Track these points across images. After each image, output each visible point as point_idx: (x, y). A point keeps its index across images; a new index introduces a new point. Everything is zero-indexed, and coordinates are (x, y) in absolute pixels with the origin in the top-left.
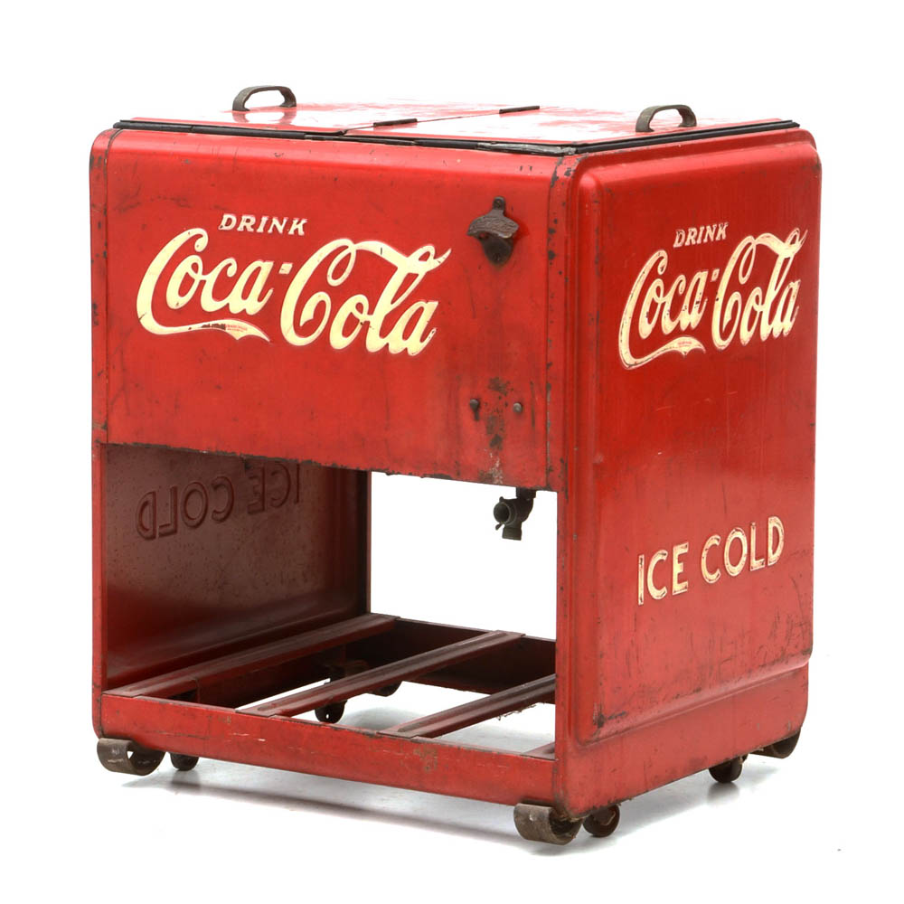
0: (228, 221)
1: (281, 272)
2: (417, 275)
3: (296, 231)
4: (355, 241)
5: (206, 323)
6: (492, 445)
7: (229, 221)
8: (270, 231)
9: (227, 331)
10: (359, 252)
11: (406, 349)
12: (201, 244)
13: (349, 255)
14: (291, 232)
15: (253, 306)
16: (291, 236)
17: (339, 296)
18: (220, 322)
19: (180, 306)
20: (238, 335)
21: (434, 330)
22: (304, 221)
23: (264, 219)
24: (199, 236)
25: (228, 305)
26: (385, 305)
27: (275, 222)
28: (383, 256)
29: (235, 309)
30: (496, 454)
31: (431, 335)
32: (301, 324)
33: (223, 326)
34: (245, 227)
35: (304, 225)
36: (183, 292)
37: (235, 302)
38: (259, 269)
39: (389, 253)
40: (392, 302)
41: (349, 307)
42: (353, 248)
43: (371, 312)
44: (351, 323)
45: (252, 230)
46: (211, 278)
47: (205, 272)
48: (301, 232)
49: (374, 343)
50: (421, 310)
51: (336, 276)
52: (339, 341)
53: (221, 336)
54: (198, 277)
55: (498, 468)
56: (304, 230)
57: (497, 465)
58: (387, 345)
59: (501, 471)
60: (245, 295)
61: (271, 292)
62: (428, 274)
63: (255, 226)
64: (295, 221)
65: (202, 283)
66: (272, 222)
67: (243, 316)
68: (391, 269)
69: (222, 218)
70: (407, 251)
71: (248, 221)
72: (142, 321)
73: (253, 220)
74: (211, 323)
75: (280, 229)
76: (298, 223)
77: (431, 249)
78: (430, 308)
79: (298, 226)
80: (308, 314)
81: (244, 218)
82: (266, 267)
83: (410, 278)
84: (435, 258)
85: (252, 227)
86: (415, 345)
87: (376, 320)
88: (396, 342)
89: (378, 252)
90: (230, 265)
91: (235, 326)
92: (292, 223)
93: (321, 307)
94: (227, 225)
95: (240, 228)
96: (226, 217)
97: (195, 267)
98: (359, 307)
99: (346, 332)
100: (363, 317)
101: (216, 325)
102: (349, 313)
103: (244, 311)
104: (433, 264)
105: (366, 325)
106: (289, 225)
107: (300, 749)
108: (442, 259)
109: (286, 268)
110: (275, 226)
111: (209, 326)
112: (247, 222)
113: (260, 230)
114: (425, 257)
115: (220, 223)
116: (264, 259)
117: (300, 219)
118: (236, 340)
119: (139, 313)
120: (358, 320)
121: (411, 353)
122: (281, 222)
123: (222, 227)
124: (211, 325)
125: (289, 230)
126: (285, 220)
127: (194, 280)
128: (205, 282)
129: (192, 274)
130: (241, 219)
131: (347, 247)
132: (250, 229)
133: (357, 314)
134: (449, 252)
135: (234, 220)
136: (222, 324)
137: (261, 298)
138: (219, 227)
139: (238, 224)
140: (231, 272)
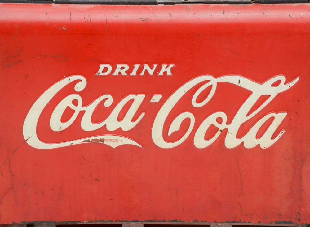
1: (152, 101)
2: (270, 96)
3: (165, 73)
4: (216, 76)
5: (87, 139)
7: (105, 70)
8: (142, 74)
9: (105, 143)
10: (219, 84)
11: (259, 145)
12: (81, 86)
13: (211, 86)
14: (161, 73)
15: (128, 124)
16: (161, 76)
17: (201, 115)
18: (98, 138)
19: (63, 129)
20: (114, 145)
21: (283, 131)
22: (172, 66)
23: (137, 66)
24: (79, 81)
25: (105, 125)
26: (241, 117)
27: (146, 67)
28: (241, 85)
29: (110, 128)
31: (280, 135)
32: (169, 134)
33: (102, 140)
34: (120, 73)
35: (172, 68)
36: (65, 118)
37: (111, 123)
38: (133, 100)
39: (245, 83)
40: (248, 115)
41: (211, 120)
42: (214, 81)
43: (229, 122)
44: (211, 131)
45: (126, 74)
46: (90, 109)
47: (84, 105)
48: (169, 73)
49: (231, 142)
50: (273, 118)
51: (199, 101)
52: (201, 142)
53: (101, 146)
54: (78, 109)
56: (172, 72)
58: (243, 143)
60: (121, 118)
61: (143, 115)
62: (279, 95)
63: (129, 72)
64: (164, 66)
65: (82, 113)
66: (144, 67)
67: (119, 132)
68: (248, 93)
69: (99, 68)
70: (261, 80)
71: (123, 68)
72: (27, 142)
73: (127, 67)
74: (91, 139)
75: (151, 72)
76: (166, 67)
77: (282, 78)
78: (280, 117)
79: (167, 69)
80: (175, 126)
81: (119, 66)
82: (139, 99)
83: (264, 98)
84: (285, 83)
85: (126, 72)
86: (266, 142)
87: (234, 128)
88: (250, 141)
89: (237, 83)
90: (107, 99)
91: (111, 140)
92: (162, 67)
93: (186, 124)
94: (103, 72)
95: (116, 73)
96: (102, 67)
97: (75, 102)
98: (219, 120)
99: (208, 137)
100: (221, 127)
101: (96, 140)
102: (211, 124)
103: (120, 128)
104: (283, 88)
105: (225, 132)
106: (158, 69)
108: (291, 84)
109: (156, 98)
110: (146, 70)
111: (89, 141)
112: (122, 69)
113: (134, 73)
114: (277, 83)
115: (97, 71)
116: (137, 93)
117: (168, 64)
118: (113, 148)
119: (26, 135)
120: (218, 129)
121: (262, 146)
122: (151, 68)
123: (99, 73)
124: (91, 140)
125: (159, 72)
126: (155, 66)
127: (74, 111)
128: (84, 111)
129: (73, 107)
130: (116, 67)
131: (209, 81)
132: (124, 73)
133: (217, 125)
134: (298, 79)
135: (110, 68)
136: (101, 139)
137: (134, 120)
138: (97, 74)
139: (113, 71)
140: (108, 104)
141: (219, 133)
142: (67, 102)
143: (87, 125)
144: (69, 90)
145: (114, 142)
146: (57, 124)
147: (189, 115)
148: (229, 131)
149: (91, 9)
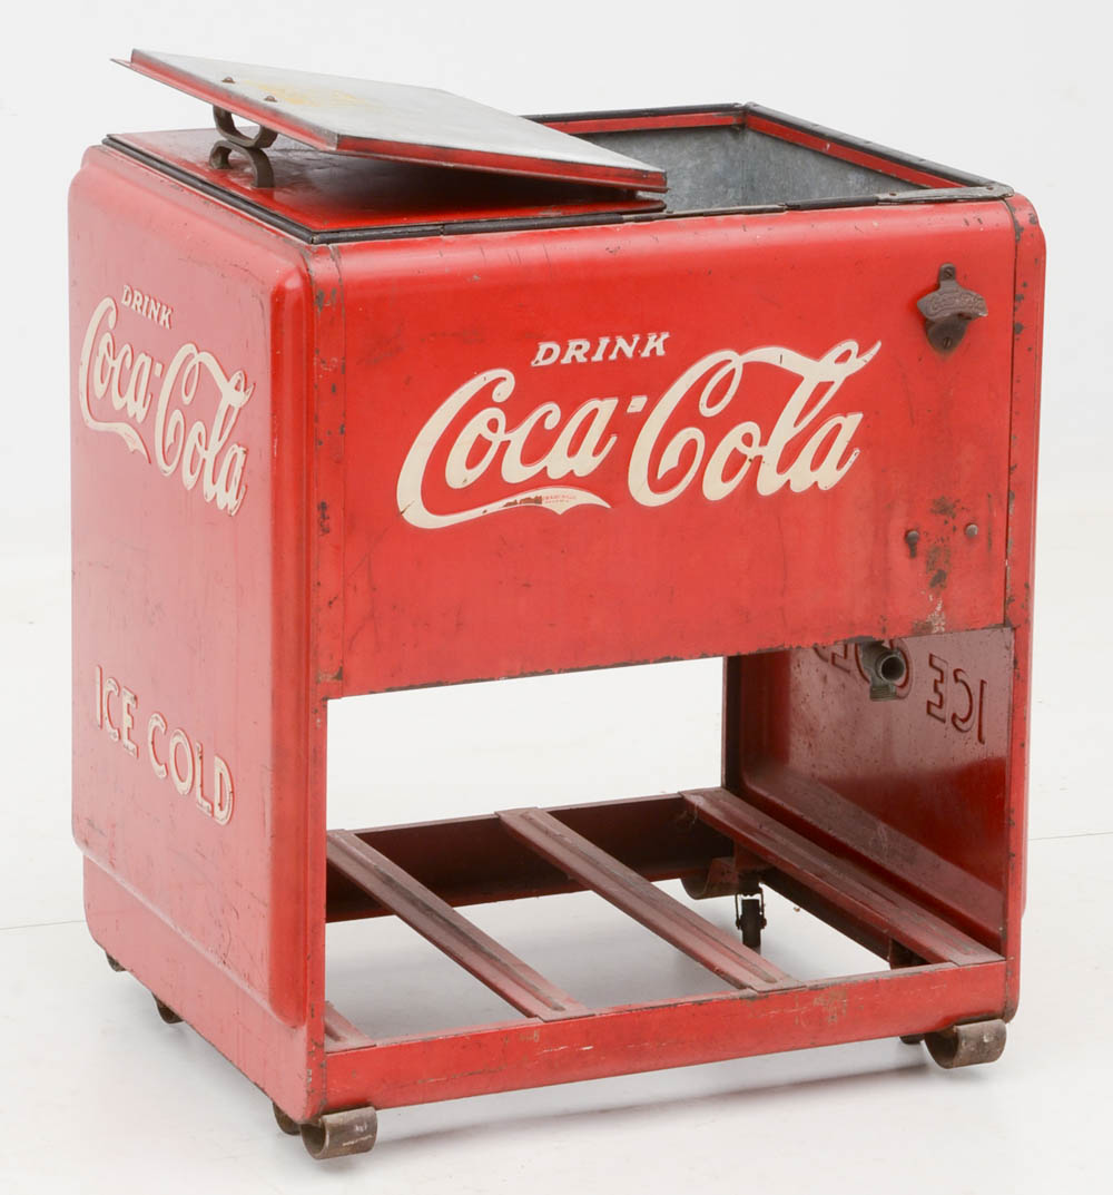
0: (546, 354)
1: (630, 410)
2: (832, 383)
3: (654, 350)
4: (741, 351)
5: (511, 500)
6: (932, 585)
7: (549, 352)
8: (613, 357)
9: (544, 505)
10: (747, 366)
11: (816, 483)
12: (503, 392)
13: (733, 370)
14: (646, 353)
15: (586, 463)
16: (645, 359)
17: (715, 430)
18: (532, 494)
19: (469, 483)
20: (560, 508)
21: (857, 451)
22: (665, 336)
23: (604, 342)
24: (501, 380)
25: (545, 468)
26: (785, 429)
27: (621, 342)
28: (784, 366)
29: (553, 474)
30: (936, 596)
31: (853, 458)
32: (659, 476)
33: (538, 500)
34: (574, 358)
35: (665, 341)
36: (472, 461)
37: (557, 462)
38: (594, 413)
39: (790, 360)
40: (796, 424)
41: (732, 440)
42: (737, 361)
43: (764, 442)
44: (736, 460)
45: (585, 360)
46: (519, 436)
47: (508, 429)
48: (661, 352)
49: (768, 483)
50: (838, 427)
51: (712, 402)
52: (716, 489)
53: (535, 511)
54: (497, 439)
55: (940, 613)
56: (665, 349)
57: (939, 608)
58: (788, 482)
59: (944, 617)
60: (573, 450)
61: (613, 440)
62: (849, 380)
63: (589, 355)
64: (652, 337)
65: (505, 445)
66: (615, 343)
67: (570, 480)
68: (795, 381)
69: (538, 350)
70: (816, 352)
71: (579, 347)
72: (404, 515)
73: (586, 345)
74: (518, 498)
75: (629, 351)
76: (656, 340)
77: (853, 345)
78: (851, 423)
79: (656, 344)
80: (670, 460)
81: (573, 344)
82: (606, 407)
83: (822, 388)
84: (858, 356)
85: (586, 355)
86: (829, 476)
87: (772, 452)
88: (801, 477)
89: (776, 362)
90: (550, 412)
91: (556, 497)
92: (647, 340)
93: (689, 450)
94: (545, 358)
95: (566, 360)
96: (543, 347)
97: (493, 425)
98: (748, 440)
99: (728, 474)
100: (751, 452)
101: (528, 500)
102: (731, 449)
103: (572, 472)
104: (856, 364)
105: (758, 461)
106: (642, 345)
107: (647, 1044)
108: (868, 356)
109: (637, 404)
110: (620, 349)
111: (515, 503)
112: (577, 350)
113: (598, 357)
114: (844, 357)
115: (533, 357)
116: (602, 397)
117: (659, 333)
118: (558, 515)
119: (402, 503)
120: (745, 457)
121: (822, 486)
122: (630, 342)
123: (537, 362)
124: (518, 502)
125: (642, 351)
126: (636, 339)
127: (490, 443)
128: (509, 442)
129: (488, 435)
130: (568, 346)
131: (730, 361)
132: (581, 359)
133: (743, 449)
134: (879, 345)
135: (556, 348)
136: (536, 497)
137: (597, 451)
138: (533, 363)
139: (562, 355)
140: (551, 423)
141: (747, 465)
142: (477, 426)
143: (514, 471)
144: (483, 400)
145: (560, 501)
146: (458, 474)
147: (694, 433)
148: (764, 459)
149: (512, 238)
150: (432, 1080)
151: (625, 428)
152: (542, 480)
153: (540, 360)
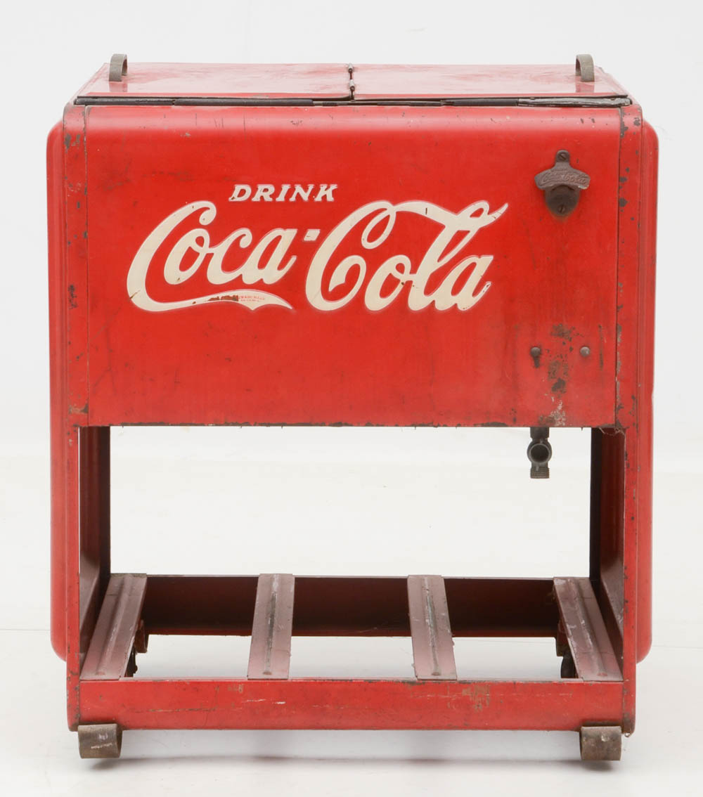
0: (240, 193)
1: (306, 239)
2: (468, 232)
3: (324, 197)
4: (395, 202)
5: (215, 296)
6: (554, 389)
7: (242, 192)
8: (293, 199)
9: (240, 302)
10: (399, 214)
11: (456, 305)
12: (208, 217)
13: (388, 217)
14: (318, 198)
15: (272, 274)
16: (318, 203)
17: (375, 260)
18: (231, 293)
19: (182, 281)
20: (252, 306)
21: (489, 284)
22: (334, 187)
23: (286, 188)
24: (205, 209)
25: (241, 276)
26: (431, 261)
27: (299, 189)
28: (429, 216)
29: (248, 280)
30: (557, 399)
31: (485, 289)
32: (331, 288)
33: (236, 298)
34: (262, 197)
35: (334, 191)
36: (185, 265)
37: (249, 271)
38: (278, 239)
39: (433, 211)
40: (440, 259)
41: (388, 267)
42: (391, 210)
43: (414, 271)
44: (390, 283)
45: (271, 200)
46: (221, 251)
47: (212, 245)
48: (330, 198)
49: (417, 301)
50: (473, 266)
51: (372, 238)
52: (375, 302)
53: (233, 309)
54: (203, 251)
55: (561, 411)
56: (333, 196)
57: (560, 407)
58: (434, 302)
59: (564, 413)
60: (262, 264)
61: (293, 259)
62: (482, 230)
63: (274, 195)
64: (323, 187)
65: (209, 257)
66: (294, 189)
67: (260, 286)
68: (437, 228)
69: (234, 189)
70: (456, 207)
71: (266, 190)
72: (132, 300)
73: (272, 189)
74: (221, 295)
75: (305, 196)
76: (326, 189)
77: (485, 205)
78: (484, 263)
79: (327, 192)
80: (338, 278)
81: (261, 187)
82: (288, 236)
83: (460, 235)
84: (489, 214)
85: (271, 196)
86: (466, 300)
87: (421, 279)
88: (443, 299)
89: (422, 213)
90: (244, 235)
91: (249, 297)
92: (319, 189)
93: (353, 273)
94: (240, 195)
95: (256, 199)
96: (238, 188)
97: (200, 241)
98: (400, 268)
100: (404, 277)
101: (228, 297)
102: (388, 274)
103: (262, 280)
104: (487, 219)
105: (408, 285)
106: (315, 192)
107: (328, 706)
108: (498, 214)
109: (312, 235)
110: (298, 193)
111: (218, 299)
112: (264, 192)
113: (281, 198)
114: (478, 214)
115: (231, 195)
116: (285, 227)
117: (329, 183)
118: (251, 310)
119: (130, 291)
120: (398, 281)
121: (461, 307)
122: (306, 189)
123: (233, 198)
124: (220, 298)
125: (316, 197)
126: (311, 187)
127: (198, 254)
128: (212, 254)
129: (196, 248)
130: (257, 189)
131: (385, 209)
132: (268, 198)
133: (397, 275)
134: (506, 206)
135: (248, 189)
136: (234, 296)
137: (281, 267)
138: (230, 199)
139: (253, 195)
140: (245, 243)
141: (400, 287)
142: (188, 240)
143: (216, 275)
144: (191, 222)
145: (253, 301)
146: (173, 274)
147: (357, 260)
148: (413, 284)
149: (224, 111)
150: (161, 711)
151: (302, 251)
152: (238, 284)
153: (235, 197)
